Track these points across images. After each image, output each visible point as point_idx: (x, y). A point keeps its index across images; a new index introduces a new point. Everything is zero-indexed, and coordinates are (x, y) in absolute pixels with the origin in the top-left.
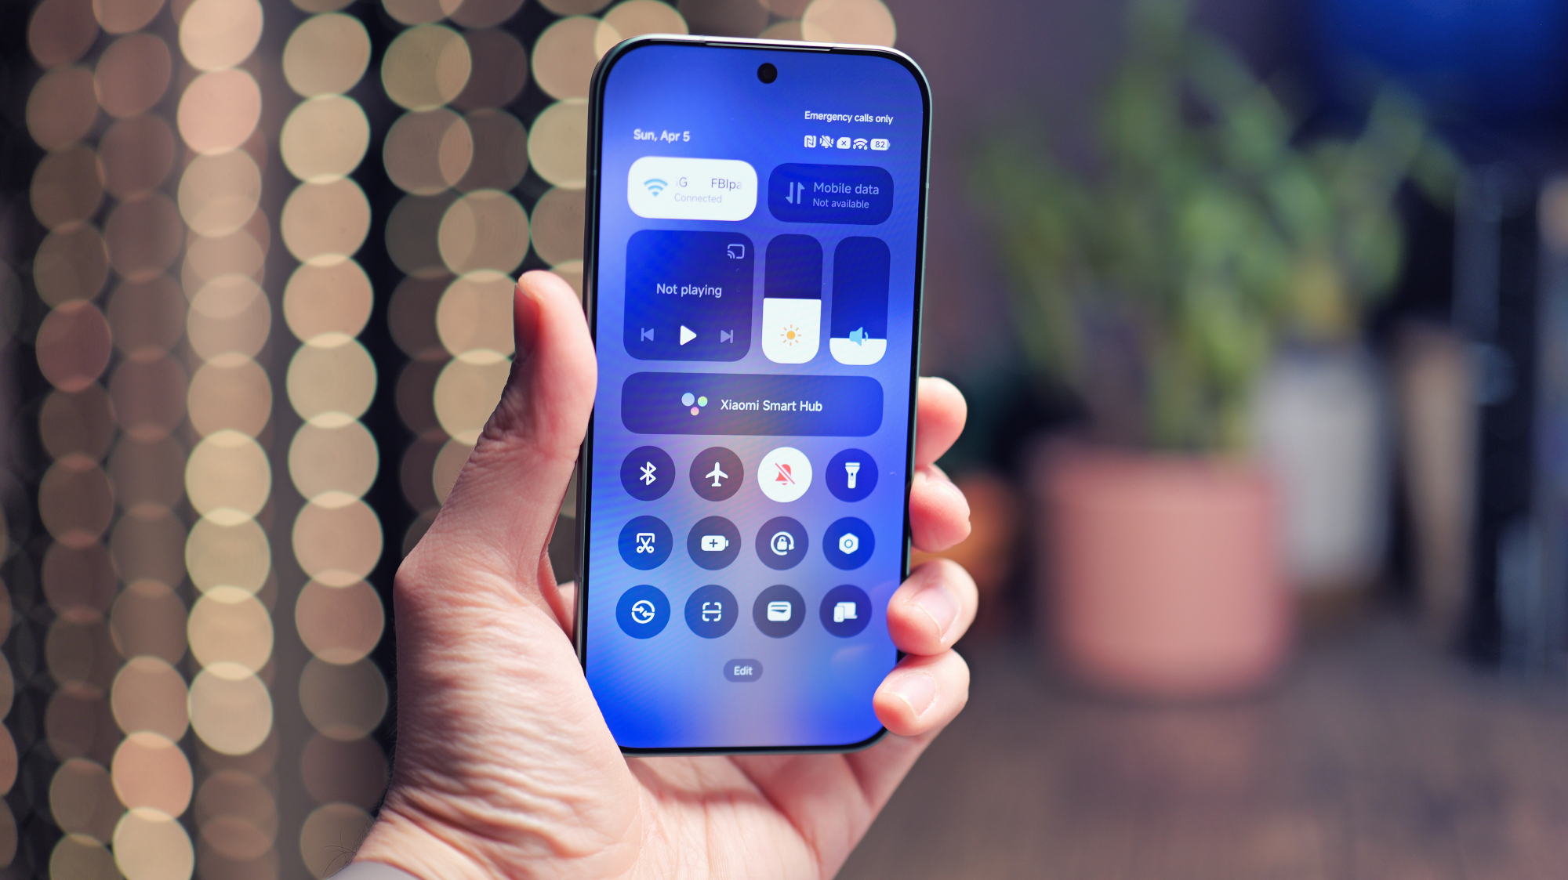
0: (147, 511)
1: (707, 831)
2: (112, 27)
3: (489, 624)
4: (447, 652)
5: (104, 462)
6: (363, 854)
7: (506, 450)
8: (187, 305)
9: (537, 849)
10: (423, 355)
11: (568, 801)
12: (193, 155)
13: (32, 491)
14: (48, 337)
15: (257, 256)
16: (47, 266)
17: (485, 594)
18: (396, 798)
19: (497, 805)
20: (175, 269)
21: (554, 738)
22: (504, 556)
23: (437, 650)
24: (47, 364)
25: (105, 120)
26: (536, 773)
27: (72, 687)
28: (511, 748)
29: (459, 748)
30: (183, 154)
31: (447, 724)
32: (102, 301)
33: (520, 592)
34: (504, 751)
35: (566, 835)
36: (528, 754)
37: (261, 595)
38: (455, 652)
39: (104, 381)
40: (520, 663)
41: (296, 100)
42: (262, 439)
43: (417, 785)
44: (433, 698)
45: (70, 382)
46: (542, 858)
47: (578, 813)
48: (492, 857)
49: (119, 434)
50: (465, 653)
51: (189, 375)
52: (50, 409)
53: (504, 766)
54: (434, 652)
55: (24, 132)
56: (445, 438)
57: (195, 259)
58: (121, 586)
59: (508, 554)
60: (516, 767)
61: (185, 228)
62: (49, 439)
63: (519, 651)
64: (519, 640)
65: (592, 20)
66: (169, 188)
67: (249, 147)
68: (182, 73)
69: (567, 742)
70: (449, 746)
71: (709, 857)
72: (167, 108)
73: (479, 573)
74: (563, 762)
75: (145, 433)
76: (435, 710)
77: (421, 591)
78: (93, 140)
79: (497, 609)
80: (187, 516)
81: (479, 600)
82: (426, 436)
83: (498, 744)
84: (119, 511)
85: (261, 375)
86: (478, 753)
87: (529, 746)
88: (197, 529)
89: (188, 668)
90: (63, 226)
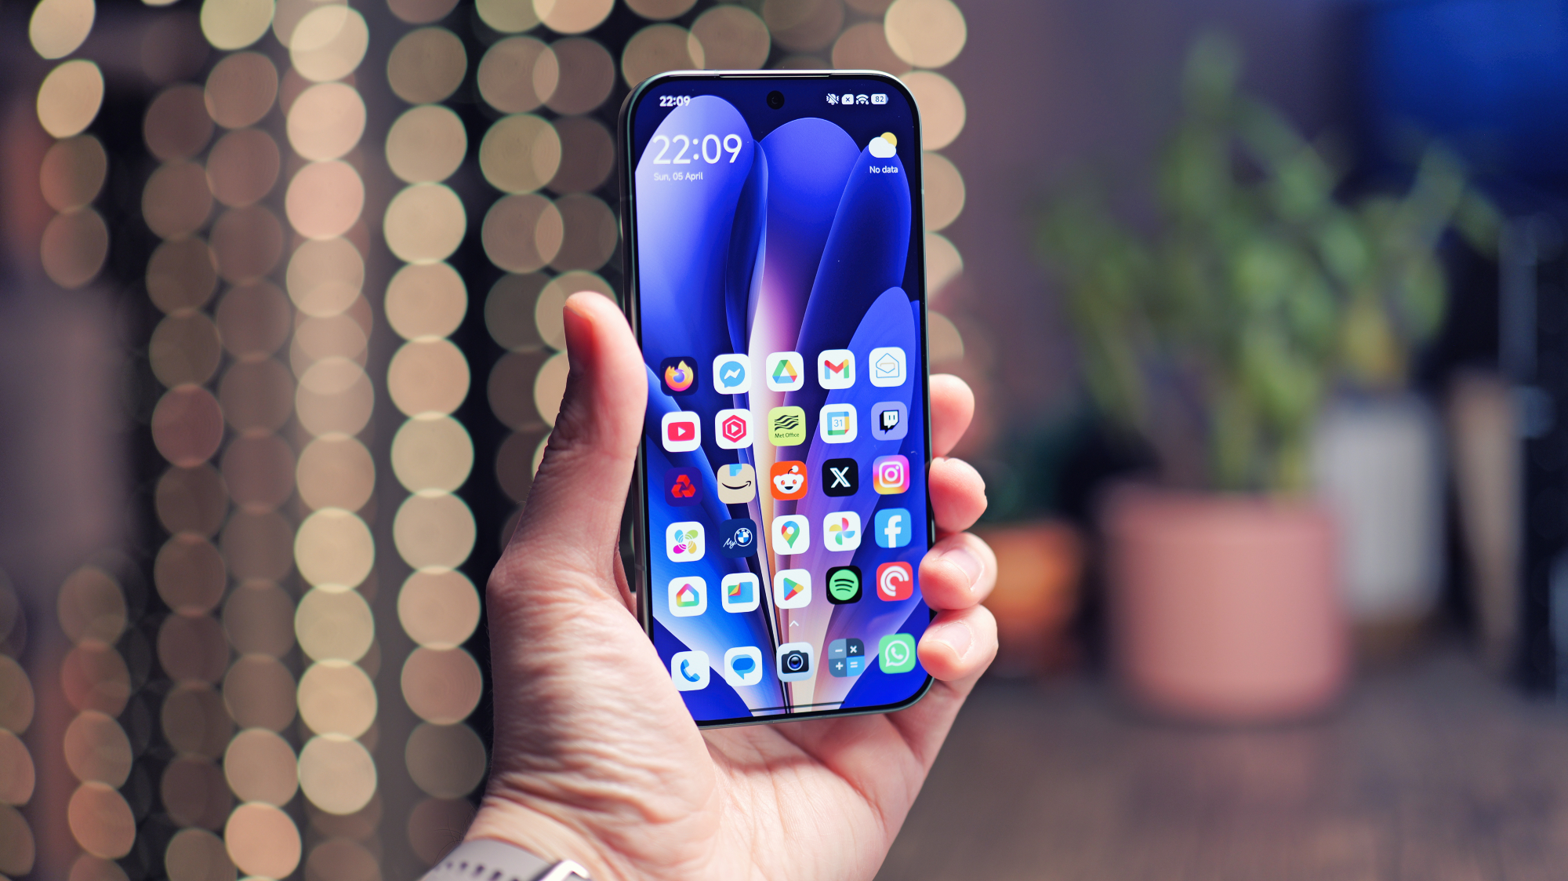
0: (258, 584)
1: (778, 799)
2: (225, 122)
3: (574, 616)
4: (538, 645)
5: (216, 539)
6: (469, 836)
7: (574, 458)
8: (295, 382)
9: (629, 816)
10: (523, 427)
11: (654, 771)
12: (302, 240)
13: (147, 566)
14: (164, 418)
15: (360, 339)
16: (162, 350)
17: (570, 591)
18: (496, 783)
19: (592, 777)
20: (282, 354)
21: (639, 715)
22: (584, 554)
23: (528, 644)
24: (164, 443)
25: (219, 208)
26: (625, 746)
27: (187, 753)
28: (601, 724)
29: (556, 728)
30: (291, 239)
31: (544, 708)
32: (213, 386)
33: (600, 586)
34: (594, 727)
35: (655, 803)
36: (617, 729)
37: (363, 664)
38: (545, 644)
39: (215, 461)
40: (605, 650)
41: (399, 185)
42: (364, 514)
43: (516, 769)
44: (528, 688)
45: (185, 459)
46: (635, 824)
47: (664, 782)
48: (591, 826)
49: (232, 508)
50: (555, 644)
51: (297, 452)
52: (166, 487)
53: (596, 740)
54: (527, 646)
55: (141, 223)
57: (304, 340)
58: (234, 656)
59: (587, 552)
60: (607, 741)
61: (293, 309)
62: (166, 514)
63: (603, 639)
64: (603, 629)
66: (277, 277)
67: (352, 235)
68: (290, 162)
69: (651, 718)
70: (545, 729)
71: (782, 821)
72: (275, 200)
73: (563, 572)
74: (648, 736)
75: (255, 508)
76: (531, 698)
77: (513, 594)
78: (205, 233)
79: (581, 603)
80: (296, 587)
81: (564, 596)
83: (589, 721)
84: (232, 583)
85: (364, 454)
86: (571, 731)
87: (619, 723)
88: (307, 600)
89: (297, 735)
90: (181, 313)
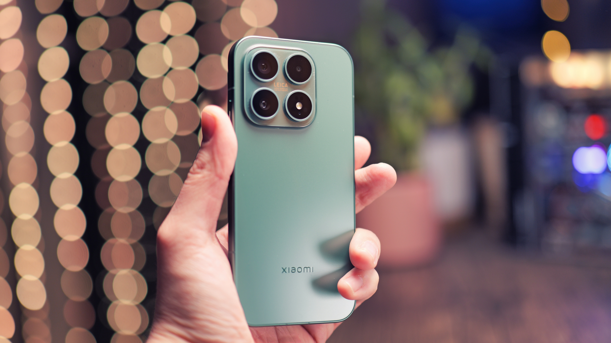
7: (204, 177)
8: (5, 133)
10: (101, 147)
12: (3, 74)
37: (39, 247)
41: (42, 50)
42: (34, 185)
51: (8, 161)
56: (112, 180)
57: (7, 115)
61: (2, 103)
65: (158, 12)
67: (20, 68)
82: (105, 179)
85: (32, 159)
